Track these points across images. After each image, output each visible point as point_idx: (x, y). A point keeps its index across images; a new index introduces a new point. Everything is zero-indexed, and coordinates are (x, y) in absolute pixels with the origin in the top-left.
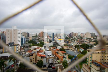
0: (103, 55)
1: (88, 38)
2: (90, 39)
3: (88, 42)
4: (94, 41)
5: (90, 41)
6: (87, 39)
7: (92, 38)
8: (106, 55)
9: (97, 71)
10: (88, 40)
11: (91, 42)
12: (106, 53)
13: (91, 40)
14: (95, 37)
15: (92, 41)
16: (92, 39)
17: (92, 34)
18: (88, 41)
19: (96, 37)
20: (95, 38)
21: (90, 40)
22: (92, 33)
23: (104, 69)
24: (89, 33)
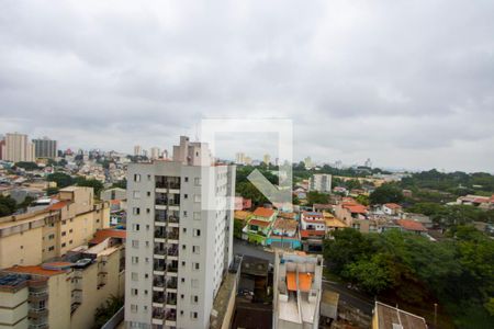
0: (52, 230)
1: (22, 164)
2: (31, 166)
3: (20, 184)
4: (50, 178)
5: (32, 179)
6: (14, 168)
7: (40, 165)
8: (63, 228)
9: (14, 308)
10: (19, 174)
11: (33, 181)
12: (63, 219)
13: (35, 173)
14: (58, 159)
15: (42, 174)
16: (41, 168)
17: (41, 142)
18: (21, 180)
19: (64, 156)
20: (55, 164)
21: (31, 175)
22: (42, 138)
23: (44, 283)
24: (26, 136)
